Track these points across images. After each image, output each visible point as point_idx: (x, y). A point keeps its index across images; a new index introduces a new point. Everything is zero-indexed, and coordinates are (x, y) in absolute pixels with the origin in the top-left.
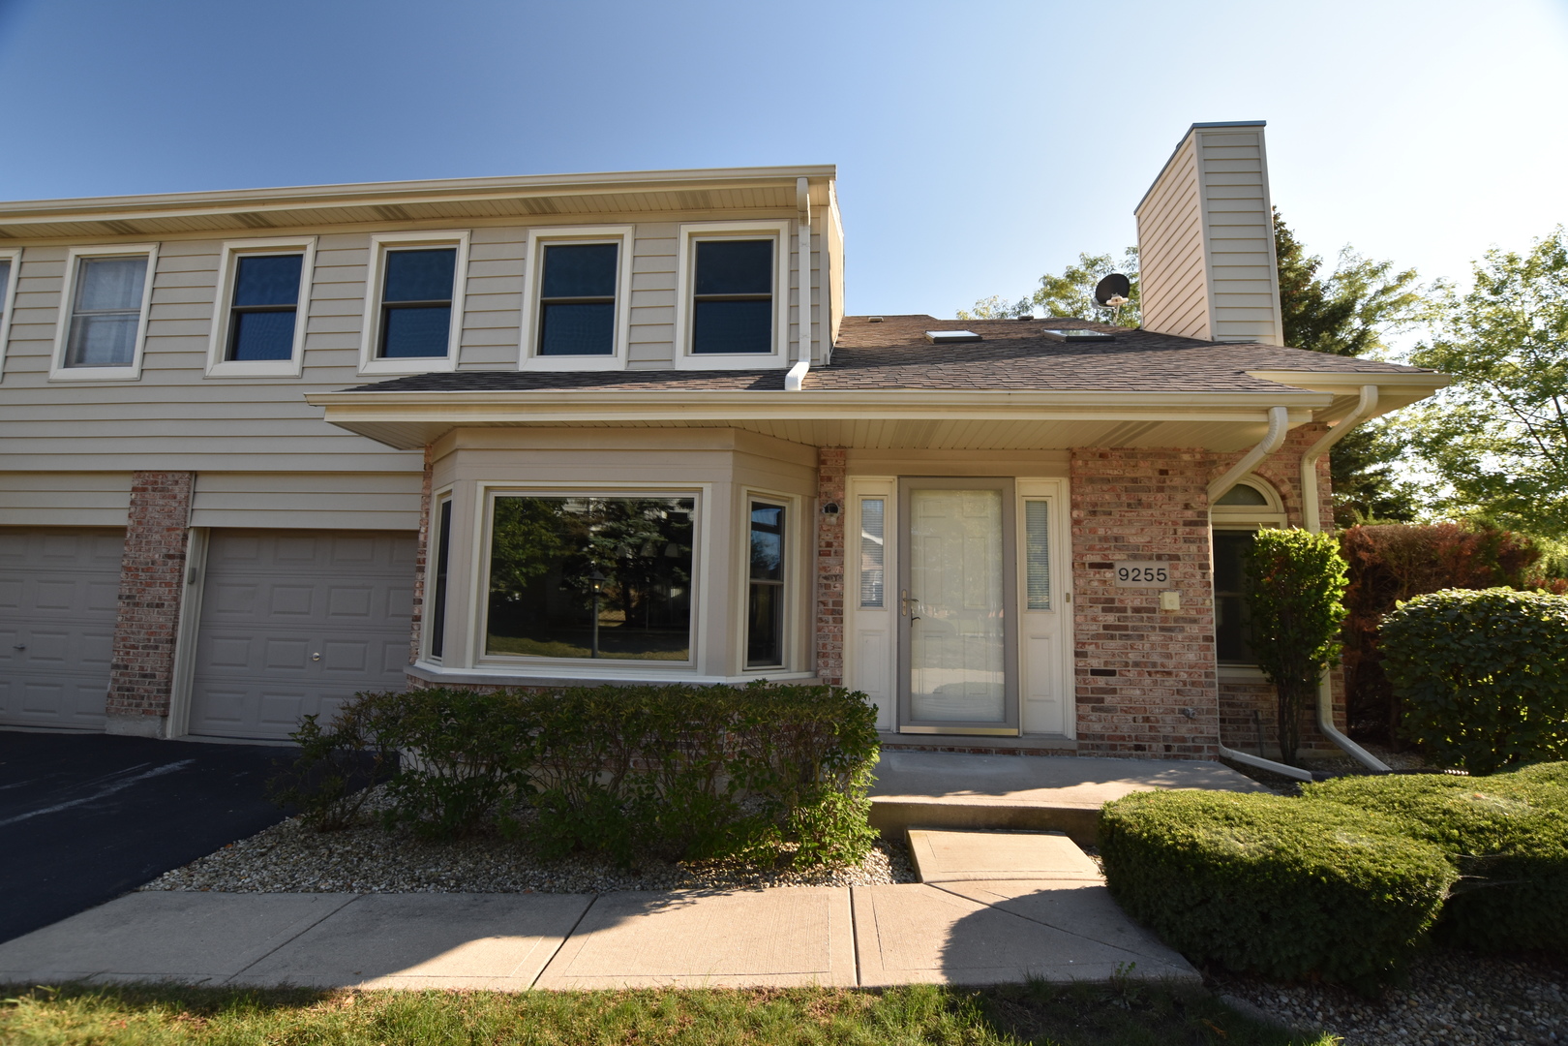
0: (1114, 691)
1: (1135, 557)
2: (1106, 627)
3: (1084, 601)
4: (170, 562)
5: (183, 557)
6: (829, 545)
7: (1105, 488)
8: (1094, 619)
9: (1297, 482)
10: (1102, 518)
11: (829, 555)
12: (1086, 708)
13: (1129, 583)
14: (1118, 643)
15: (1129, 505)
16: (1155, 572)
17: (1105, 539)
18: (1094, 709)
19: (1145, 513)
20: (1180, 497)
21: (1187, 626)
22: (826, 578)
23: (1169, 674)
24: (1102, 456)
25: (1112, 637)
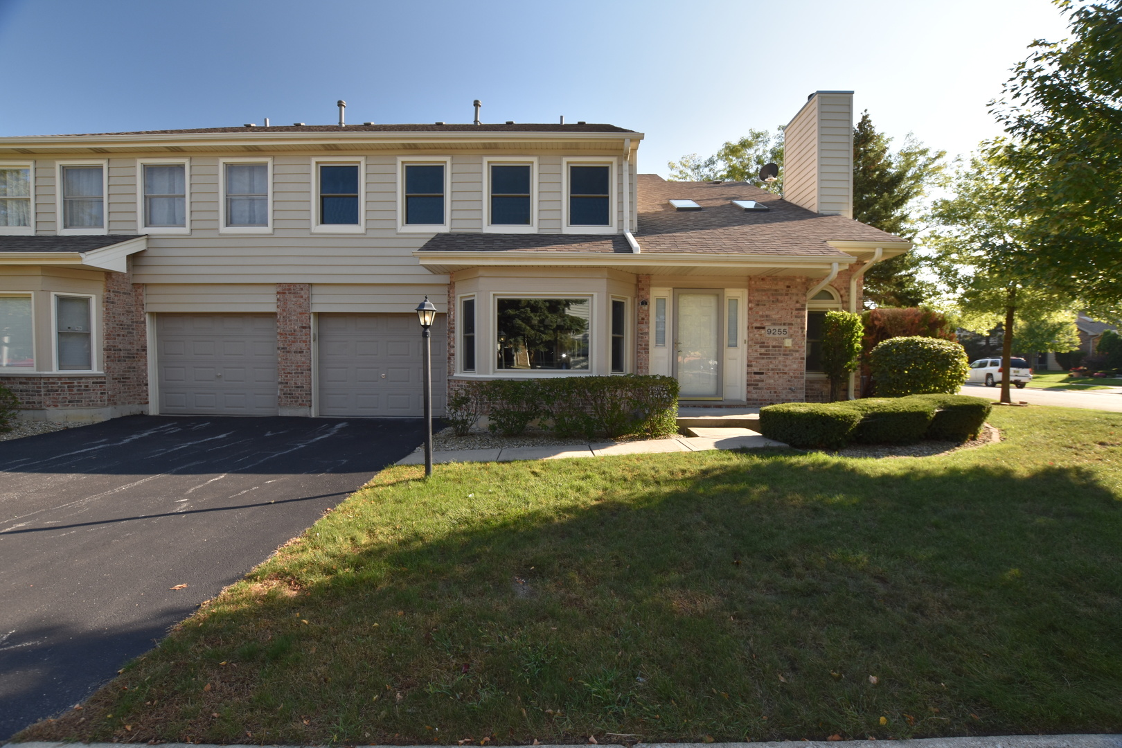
0: (763, 381)
1: (774, 324)
2: (761, 354)
3: (752, 343)
4: (304, 330)
5: (310, 328)
6: (643, 319)
7: (763, 294)
8: (756, 351)
9: (848, 289)
10: (761, 307)
11: (643, 323)
12: (751, 388)
13: (771, 335)
14: (766, 361)
15: (773, 301)
16: (782, 331)
17: (762, 316)
18: (754, 389)
19: (780, 305)
20: (795, 298)
21: (794, 354)
22: (641, 334)
23: (786, 373)
24: (763, 279)
25: (763, 358)
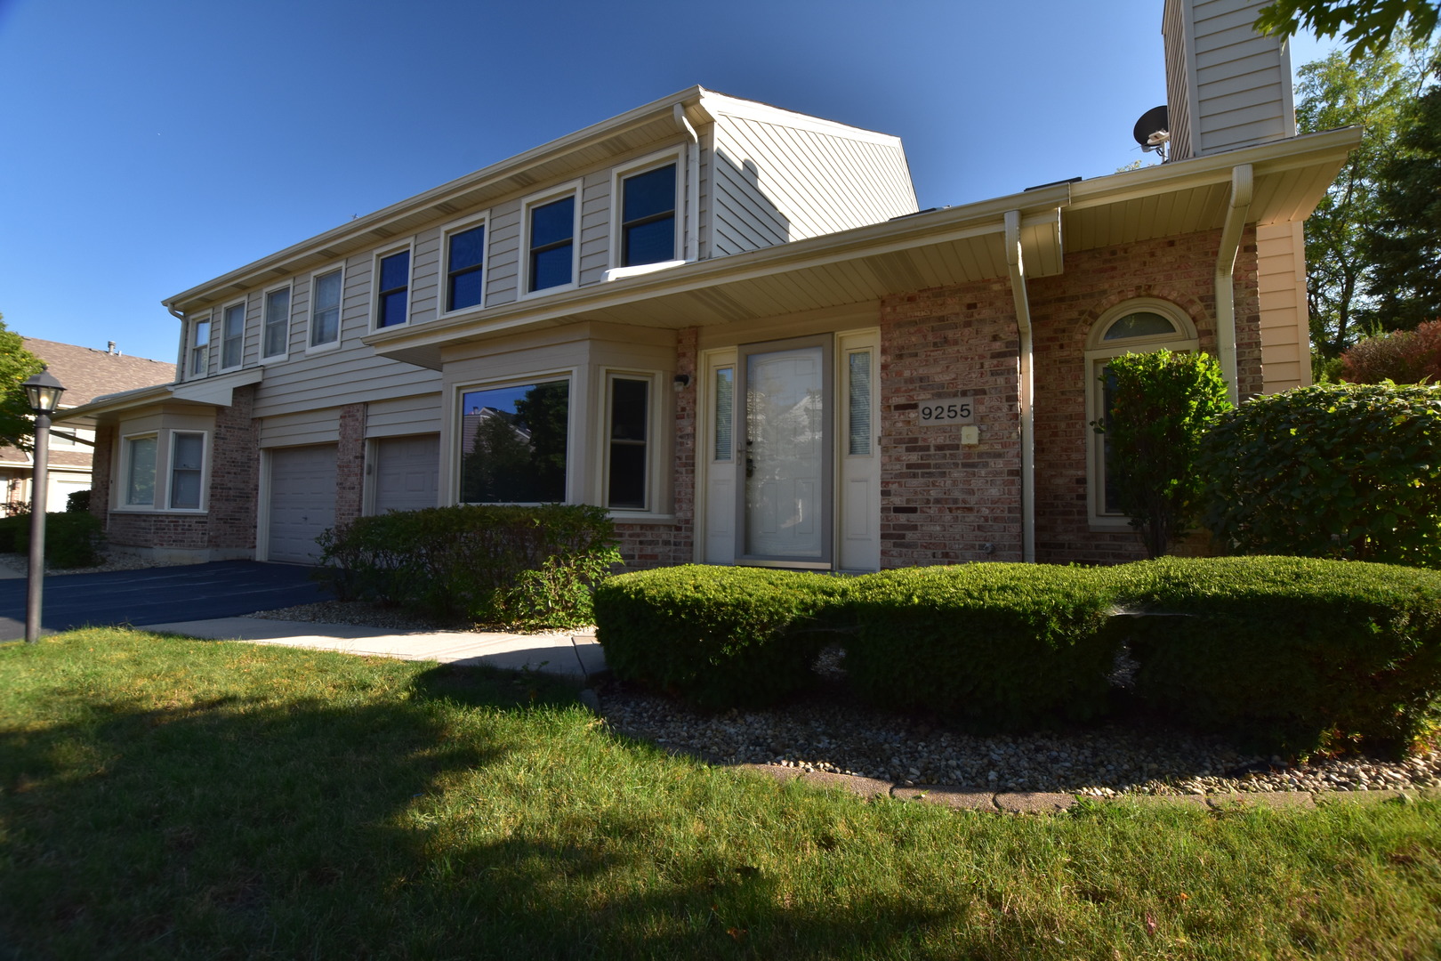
0: (915, 528)
1: (939, 396)
2: (909, 466)
3: (890, 441)
4: (357, 460)
5: (363, 457)
6: (683, 409)
7: (912, 330)
8: (898, 459)
10: (907, 361)
11: (683, 418)
12: (890, 543)
13: (932, 422)
14: (921, 480)
15: (935, 344)
16: (958, 409)
17: (911, 380)
18: (895, 545)
19: (951, 350)
20: (988, 330)
21: (991, 462)
22: (681, 437)
23: (970, 509)
24: (911, 299)
25: (915, 476)
